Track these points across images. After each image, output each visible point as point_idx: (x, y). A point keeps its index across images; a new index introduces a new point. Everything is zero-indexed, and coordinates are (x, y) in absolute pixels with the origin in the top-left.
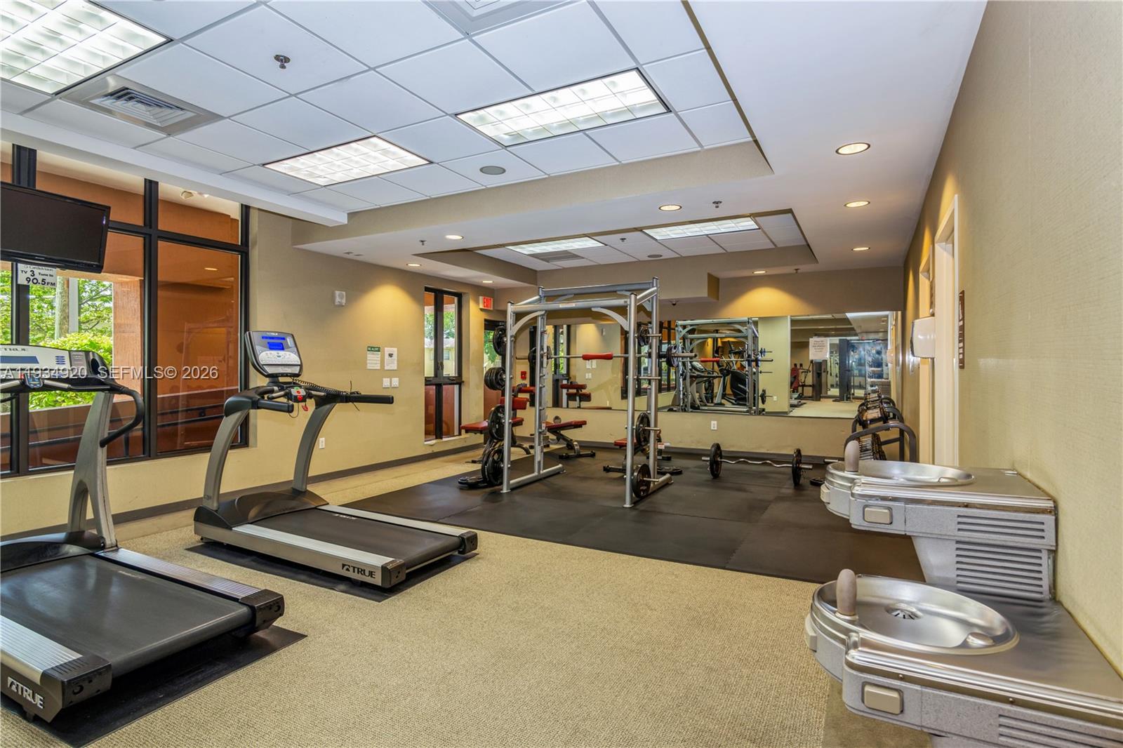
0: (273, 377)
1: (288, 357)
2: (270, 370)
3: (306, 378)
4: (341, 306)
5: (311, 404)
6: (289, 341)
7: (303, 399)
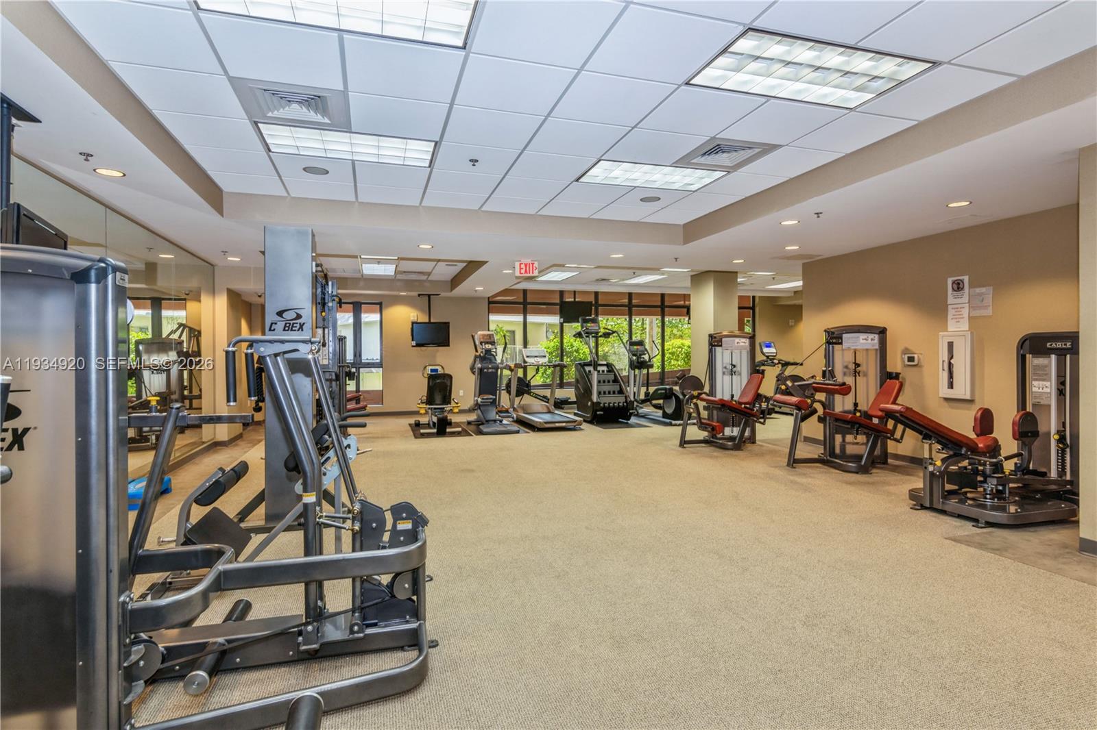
0: (768, 357)
1: (773, 350)
2: (767, 355)
3: (778, 357)
4: (792, 326)
5: (780, 365)
6: (772, 344)
7: (778, 364)
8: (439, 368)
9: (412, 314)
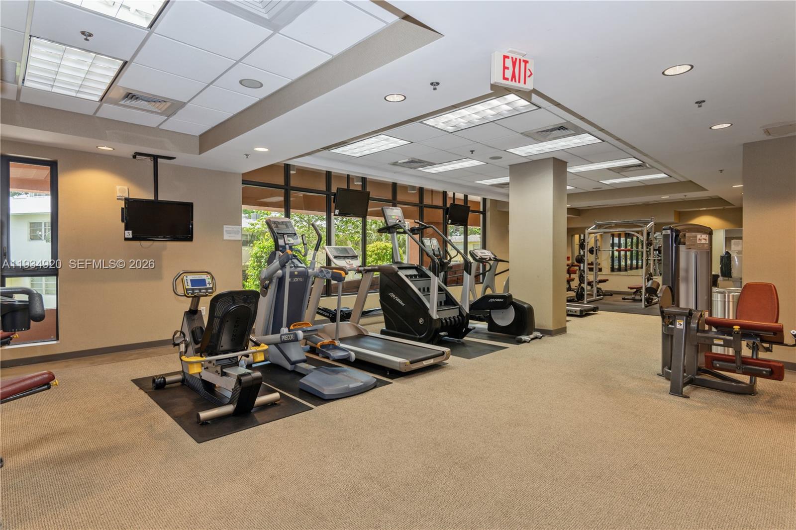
8: (208, 279)
9: (118, 187)
